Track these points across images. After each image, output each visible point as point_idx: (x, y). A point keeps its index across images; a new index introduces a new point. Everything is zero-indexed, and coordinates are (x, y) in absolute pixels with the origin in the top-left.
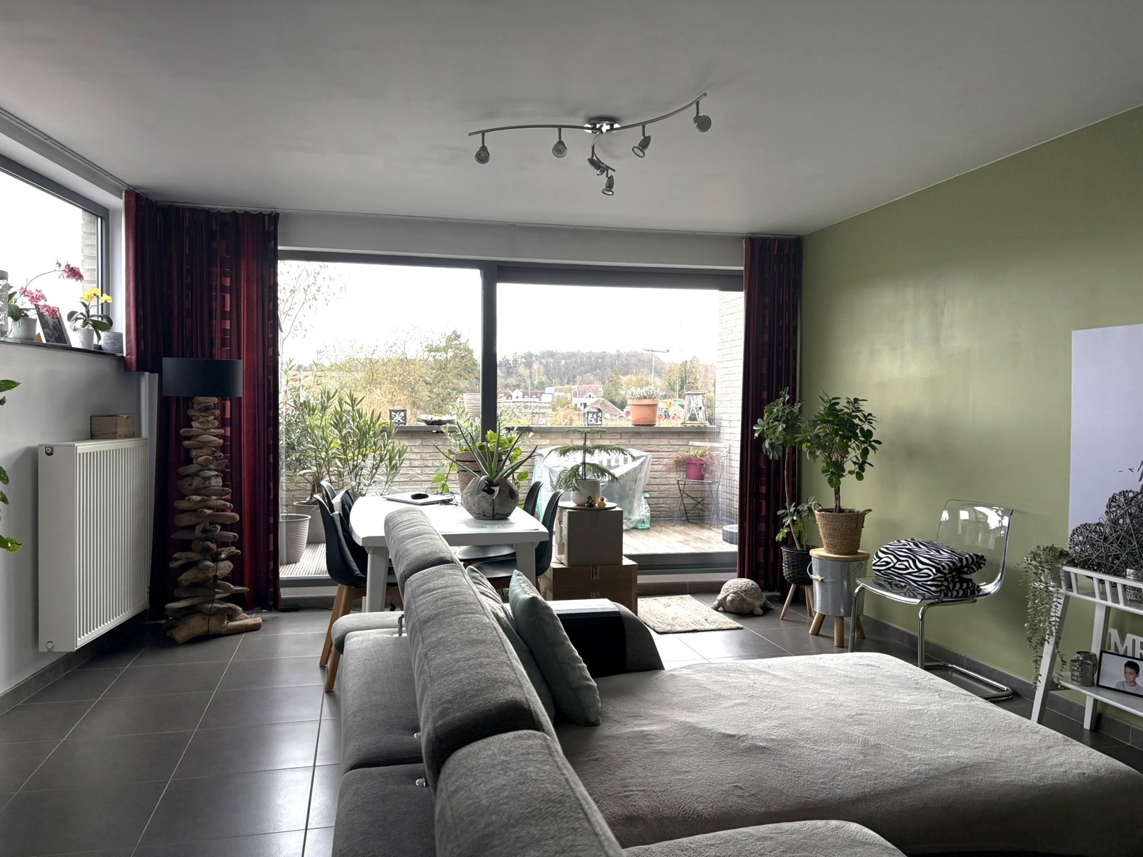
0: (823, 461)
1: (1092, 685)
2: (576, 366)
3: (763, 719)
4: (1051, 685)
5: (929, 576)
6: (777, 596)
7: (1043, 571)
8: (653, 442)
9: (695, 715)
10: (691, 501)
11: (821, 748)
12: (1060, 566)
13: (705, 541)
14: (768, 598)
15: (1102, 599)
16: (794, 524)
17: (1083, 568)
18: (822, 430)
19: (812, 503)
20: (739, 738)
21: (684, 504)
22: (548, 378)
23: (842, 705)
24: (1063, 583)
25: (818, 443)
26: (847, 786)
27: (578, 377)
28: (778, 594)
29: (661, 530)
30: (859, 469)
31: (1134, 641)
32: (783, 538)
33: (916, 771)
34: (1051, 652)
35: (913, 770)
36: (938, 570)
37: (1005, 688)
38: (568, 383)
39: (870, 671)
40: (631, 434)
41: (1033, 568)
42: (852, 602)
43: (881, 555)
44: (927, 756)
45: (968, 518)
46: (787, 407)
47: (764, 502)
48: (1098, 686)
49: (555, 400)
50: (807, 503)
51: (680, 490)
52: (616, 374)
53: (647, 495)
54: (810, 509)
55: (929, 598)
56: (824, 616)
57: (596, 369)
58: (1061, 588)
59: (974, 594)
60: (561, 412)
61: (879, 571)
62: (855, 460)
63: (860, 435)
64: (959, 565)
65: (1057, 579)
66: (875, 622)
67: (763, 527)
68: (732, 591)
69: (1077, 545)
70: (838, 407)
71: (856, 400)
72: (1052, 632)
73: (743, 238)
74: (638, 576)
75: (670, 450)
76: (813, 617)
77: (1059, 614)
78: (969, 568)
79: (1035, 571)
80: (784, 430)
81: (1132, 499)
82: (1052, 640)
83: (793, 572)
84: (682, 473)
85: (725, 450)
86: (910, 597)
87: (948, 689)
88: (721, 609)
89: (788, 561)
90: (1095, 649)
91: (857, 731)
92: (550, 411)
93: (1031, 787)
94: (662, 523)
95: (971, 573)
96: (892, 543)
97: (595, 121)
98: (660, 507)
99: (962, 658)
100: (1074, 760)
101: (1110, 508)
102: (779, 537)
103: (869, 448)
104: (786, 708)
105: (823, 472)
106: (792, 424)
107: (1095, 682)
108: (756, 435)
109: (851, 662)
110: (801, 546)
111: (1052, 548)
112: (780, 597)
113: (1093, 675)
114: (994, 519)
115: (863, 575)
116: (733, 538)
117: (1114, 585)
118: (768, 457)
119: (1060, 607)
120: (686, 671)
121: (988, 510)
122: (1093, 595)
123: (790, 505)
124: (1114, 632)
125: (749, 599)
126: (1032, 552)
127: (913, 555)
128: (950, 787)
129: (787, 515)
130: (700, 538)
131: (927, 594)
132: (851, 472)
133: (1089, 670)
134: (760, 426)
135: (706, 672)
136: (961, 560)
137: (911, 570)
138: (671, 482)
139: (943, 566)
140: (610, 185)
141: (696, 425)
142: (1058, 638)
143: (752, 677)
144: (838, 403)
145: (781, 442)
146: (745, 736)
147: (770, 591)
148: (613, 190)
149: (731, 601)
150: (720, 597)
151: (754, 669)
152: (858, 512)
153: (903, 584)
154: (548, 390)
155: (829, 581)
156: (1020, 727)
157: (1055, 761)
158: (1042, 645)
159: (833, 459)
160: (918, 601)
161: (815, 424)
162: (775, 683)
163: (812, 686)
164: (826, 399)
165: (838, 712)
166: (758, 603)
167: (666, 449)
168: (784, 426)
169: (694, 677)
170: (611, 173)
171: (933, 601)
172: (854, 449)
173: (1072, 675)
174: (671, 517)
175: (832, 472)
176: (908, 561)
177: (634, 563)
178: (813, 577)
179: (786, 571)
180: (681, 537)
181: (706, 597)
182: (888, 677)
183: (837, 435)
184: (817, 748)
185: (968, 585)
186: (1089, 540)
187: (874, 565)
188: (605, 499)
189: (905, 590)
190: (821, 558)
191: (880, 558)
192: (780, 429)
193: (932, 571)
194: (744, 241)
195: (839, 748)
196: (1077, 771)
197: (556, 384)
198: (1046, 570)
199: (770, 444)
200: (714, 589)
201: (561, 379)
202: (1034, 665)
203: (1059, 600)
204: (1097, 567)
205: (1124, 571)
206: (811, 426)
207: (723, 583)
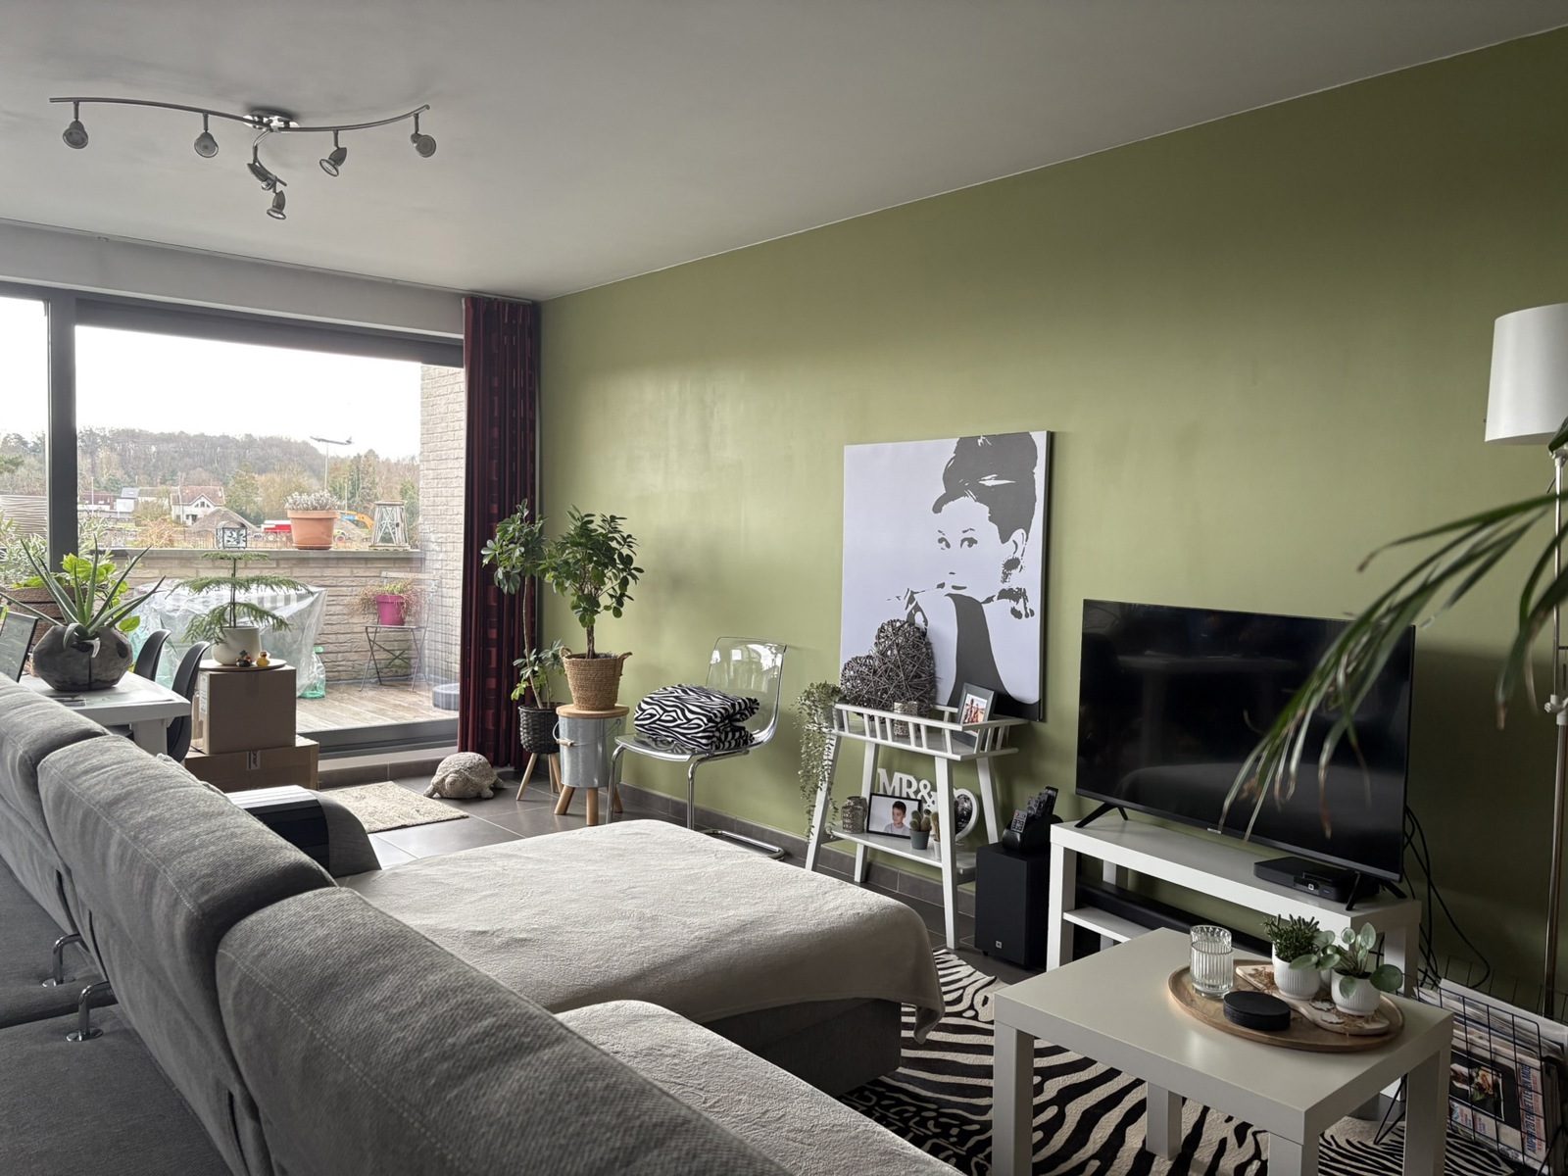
0: (573, 595)
1: (863, 831)
2: (176, 455)
3: (520, 909)
4: (824, 837)
5: (700, 726)
6: (509, 772)
7: (816, 711)
8: (328, 572)
9: (433, 915)
10: (385, 655)
11: (592, 930)
12: (833, 703)
13: (407, 709)
14: (500, 775)
15: (872, 736)
16: (534, 677)
17: (854, 704)
18: (571, 556)
19: (558, 648)
20: (493, 934)
21: (374, 660)
22: (127, 473)
23: (611, 881)
24: (835, 722)
25: (566, 571)
26: (623, 965)
27: (179, 473)
28: (512, 769)
29: (342, 698)
30: (617, 604)
31: (901, 779)
32: (520, 695)
33: (696, 937)
34: (823, 800)
35: (693, 936)
36: (710, 720)
37: (777, 849)
38: (163, 482)
39: (639, 841)
40: (294, 562)
41: (806, 708)
42: (607, 769)
43: (644, 706)
44: (707, 920)
45: (740, 658)
46: (525, 525)
47: (494, 651)
48: (869, 832)
49: (140, 508)
50: (551, 649)
51: (370, 640)
52: (247, 472)
53: (321, 649)
54: (555, 657)
55: (699, 753)
56: (574, 789)
57: (212, 462)
58: (833, 728)
59: (747, 743)
60: (153, 528)
61: (642, 726)
62: (611, 592)
63: (618, 561)
64: (731, 711)
65: (829, 719)
66: (634, 790)
67: (492, 683)
68: (452, 770)
69: (848, 680)
70: (592, 526)
71: (613, 518)
72: (824, 777)
73: (462, 296)
74: (320, 762)
75: (354, 584)
76: (559, 793)
77: (831, 757)
78: (742, 714)
79: (808, 711)
80: (522, 555)
81: (899, 628)
82: (825, 786)
83: (533, 738)
84: (371, 616)
85: (433, 583)
86: (678, 753)
87: (724, 848)
88: (437, 795)
89: (527, 724)
90: (865, 794)
91: (630, 906)
92: (131, 526)
93: (810, 934)
94: (343, 688)
95: (743, 720)
96: (657, 691)
97: (261, 114)
98: (339, 666)
99: (733, 821)
100: (849, 902)
101: (879, 639)
102: (516, 694)
103: (629, 578)
104: (546, 893)
105: (574, 608)
106: (533, 547)
107: (865, 828)
108: (486, 561)
109: (617, 832)
110: (544, 704)
111: (825, 686)
112: (515, 773)
113: (864, 821)
114: (768, 658)
115: (621, 733)
116: (450, 703)
117: (883, 721)
118: (500, 590)
119: (833, 748)
120: (414, 867)
121: (762, 647)
122: (864, 733)
123: (530, 651)
124: (882, 772)
125: (476, 779)
126: (806, 691)
127: (681, 704)
128: (731, 947)
129: (526, 665)
130: (400, 705)
131: (697, 749)
132: (607, 608)
133: (859, 816)
134: (490, 549)
135: (440, 865)
136: (733, 705)
137: (679, 722)
138: (355, 630)
139: (715, 714)
140: (279, 204)
141: (391, 549)
142: (831, 783)
143: (500, 863)
144: (591, 522)
145: (518, 571)
146: (499, 930)
147: (502, 766)
148: (284, 211)
149: (452, 784)
150: (435, 779)
151: (501, 854)
152: (616, 657)
153: (670, 739)
154: (125, 492)
155: (580, 744)
156: (797, 877)
157: (831, 905)
158: (815, 792)
159: (586, 592)
160: (687, 757)
161: (563, 547)
162: (530, 867)
163: (574, 864)
164: (577, 515)
165: (607, 888)
166: (487, 783)
167: (347, 583)
168: (523, 549)
169: (424, 872)
170: (279, 187)
171: (704, 756)
172: (610, 579)
173: (844, 823)
174: (355, 679)
175: (584, 608)
176: (675, 711)
177: (313, 743)
178: (560, 741)
179: (524, 737)
180: (372, 706)
181: (414, 783)
182: (661, 844)
183: (591, 561)
184: (587, 930)
185: (741, 734)
186: (860, 676)
187: (637, 719)
188: (268, 654)
189: (672, 746)
190: (571, 717)
191: (644, 711)
192: (517, 553)
193: (702, 720)
194: (463, 301)
195: (612, 926)
196: (852, 912)
197: (140, 483)
198: (819, 710)
199: (503, 573)
200: (427, 769)
201: (150, 475)
202: (807, 816)
203: (831, 742)
204: (869, 704)
205: (892, 705)
206: (558, 550)
207: (439, 761)
